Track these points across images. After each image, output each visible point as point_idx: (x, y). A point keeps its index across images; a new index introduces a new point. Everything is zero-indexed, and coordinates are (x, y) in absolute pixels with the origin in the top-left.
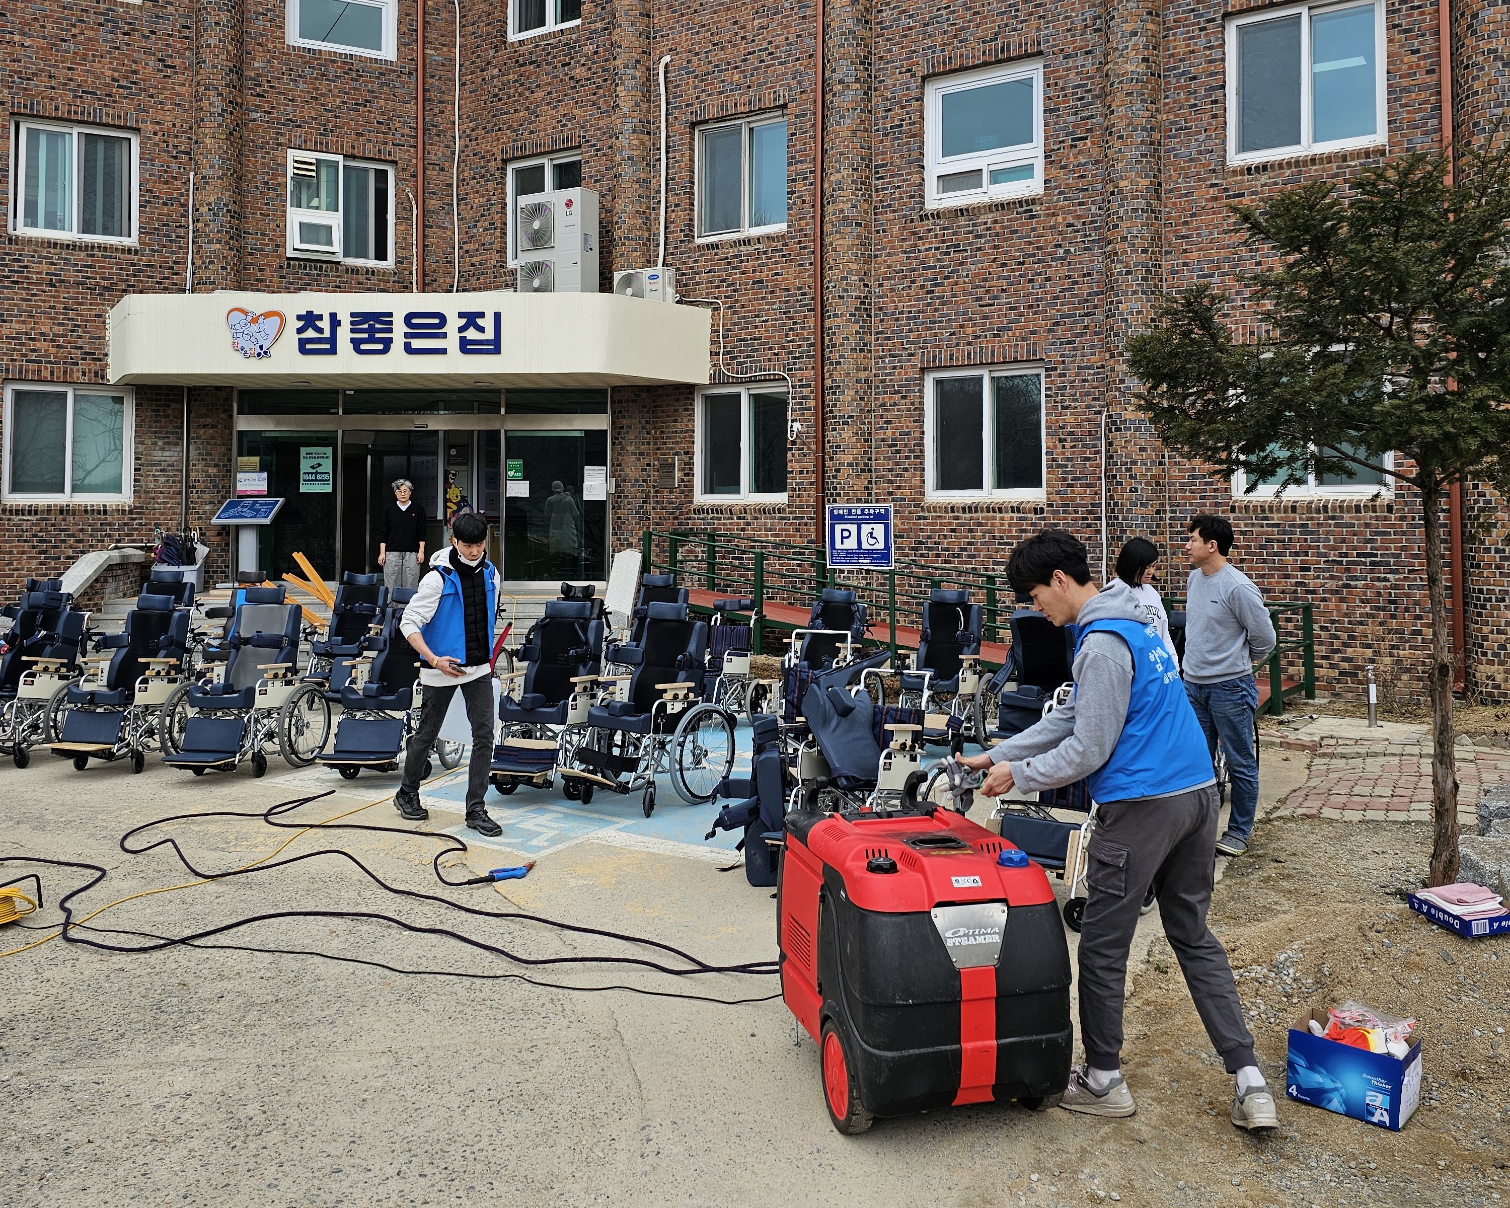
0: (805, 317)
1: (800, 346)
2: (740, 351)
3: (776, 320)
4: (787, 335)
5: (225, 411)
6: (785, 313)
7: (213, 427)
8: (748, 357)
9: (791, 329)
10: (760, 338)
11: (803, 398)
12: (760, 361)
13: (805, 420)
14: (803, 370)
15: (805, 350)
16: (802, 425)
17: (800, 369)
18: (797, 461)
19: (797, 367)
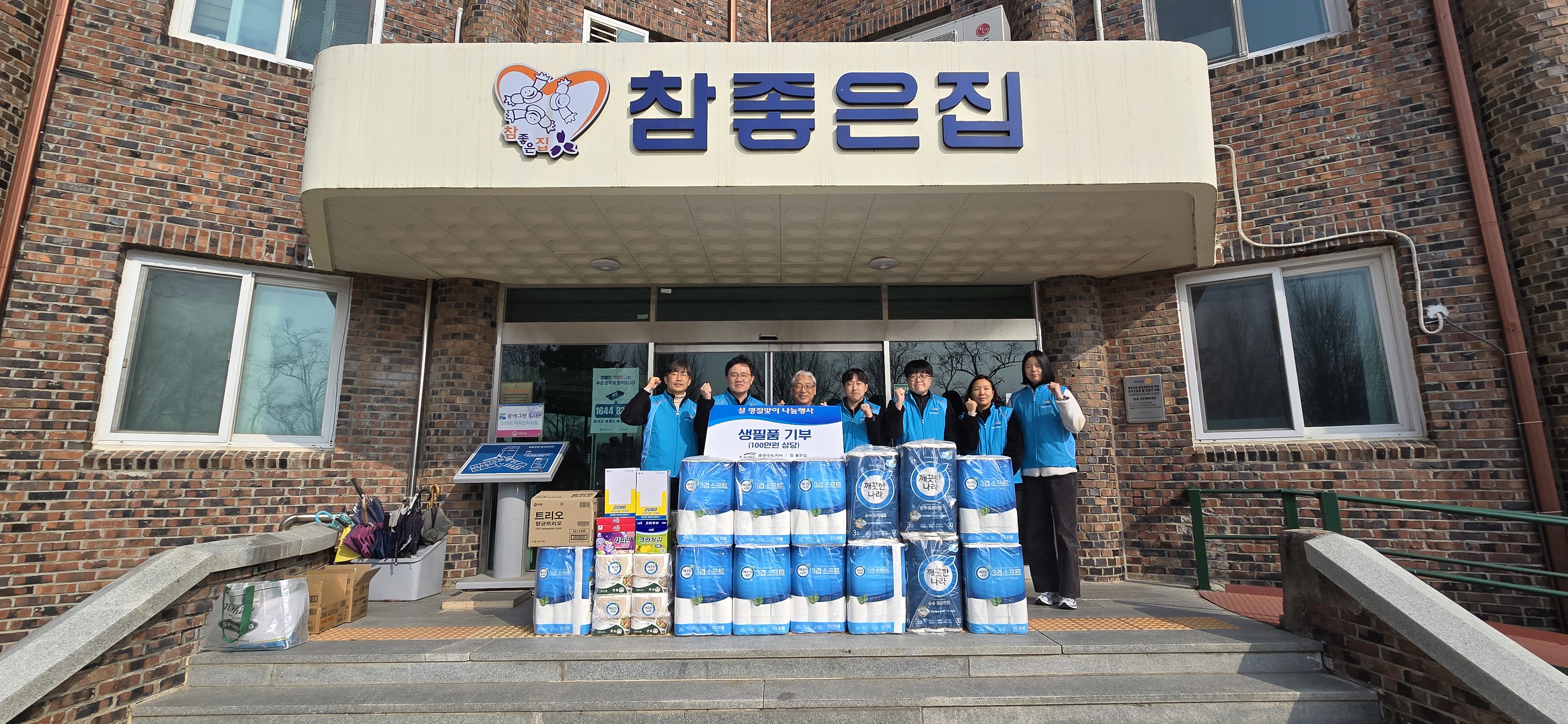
0: (1426, 141)
1: (1423, 186)
2: (1279, 211)
4: (1386, 174)
5: (485, 315)
6: (1374, 143)
7: (466, 336)
8: (1297, 216)
9: (1394, 164)
10: (1323, 186)
11: (1445, 265)
12: (1328, 220)
13: (1458, 300)
14: (1437, 221)
15: (1437, 190)
16: (1449, 308)
17: (1428, 221)
18: (1446, 368)
19: (1420, 217)
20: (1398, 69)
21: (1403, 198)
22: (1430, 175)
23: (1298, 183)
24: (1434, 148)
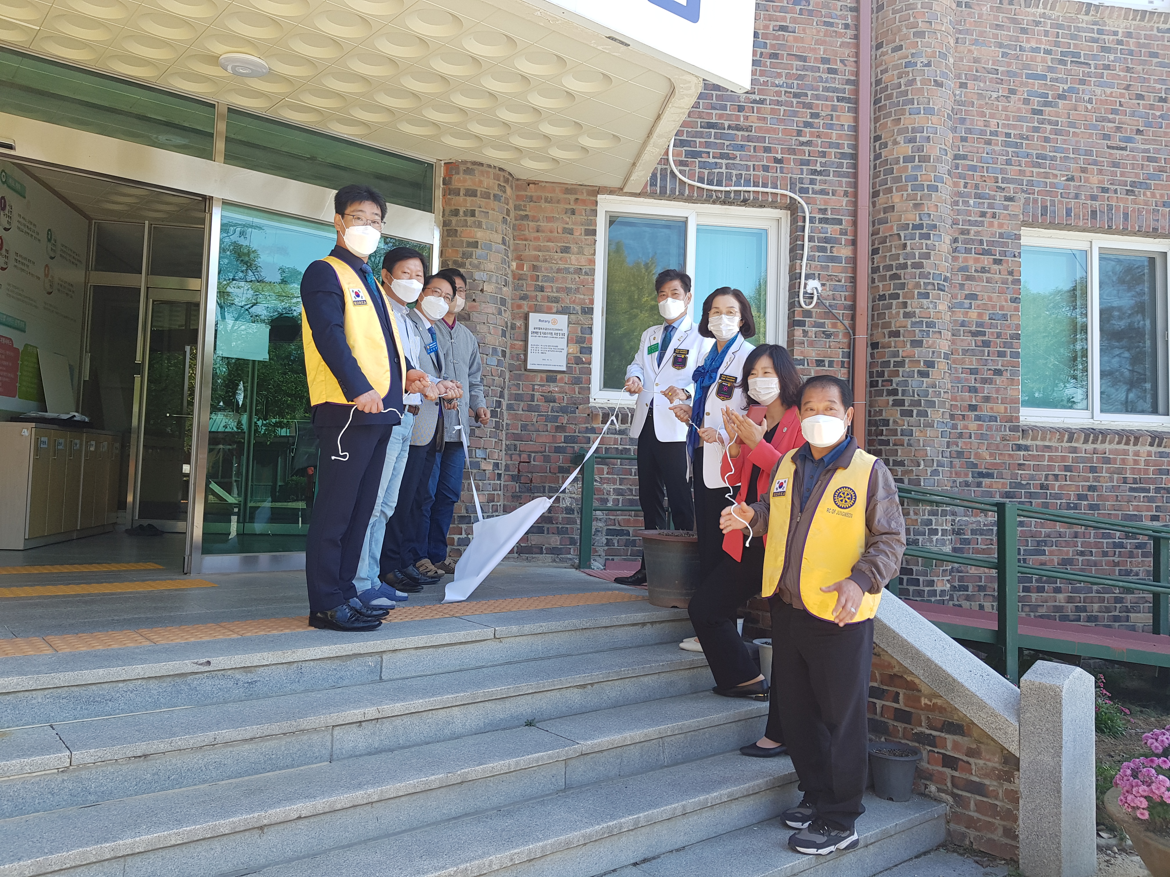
0: (834, 108)
1: (824, 154)
2: (707, 145)
3: (778, 103)
4: (799, 133)
6: (796, 95)
8: (722, 156)
9: (807, 124)
10: (749, 129)
11: (826, 240)
12: (748, 168)
13: (830, 278)
14: (828, 194)
15: (833, 163)
16: (823, 285)
17: (823, 192)
18: (811, 344)
19: (817, 187)
20: (826, 24)
21: (807, 163)
22: (831, 145)
23: (729, 117)
24: (838, 117)
